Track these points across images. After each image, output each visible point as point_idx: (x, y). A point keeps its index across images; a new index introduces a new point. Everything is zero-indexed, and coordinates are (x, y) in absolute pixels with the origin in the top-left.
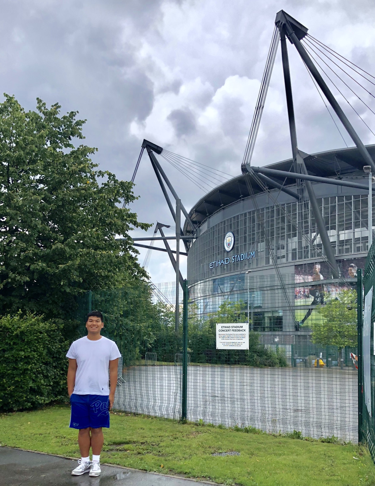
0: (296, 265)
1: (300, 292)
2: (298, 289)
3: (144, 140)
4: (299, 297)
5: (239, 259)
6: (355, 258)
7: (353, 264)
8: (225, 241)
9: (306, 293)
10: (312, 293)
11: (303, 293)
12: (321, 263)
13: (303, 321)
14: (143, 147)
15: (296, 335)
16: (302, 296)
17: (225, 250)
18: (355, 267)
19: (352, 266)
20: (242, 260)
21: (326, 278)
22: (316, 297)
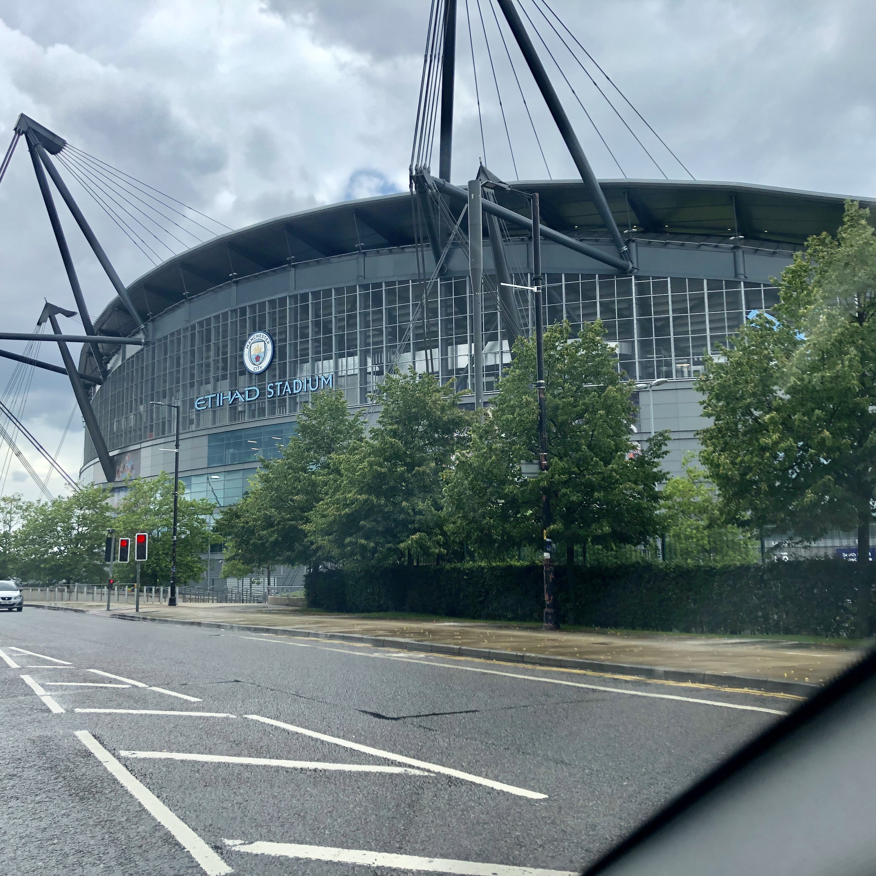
3: (22, 115)
5: (289, 390)
8: (246, 351)
14: (18, 131)
17: (244, 371)
20: (295, 392)
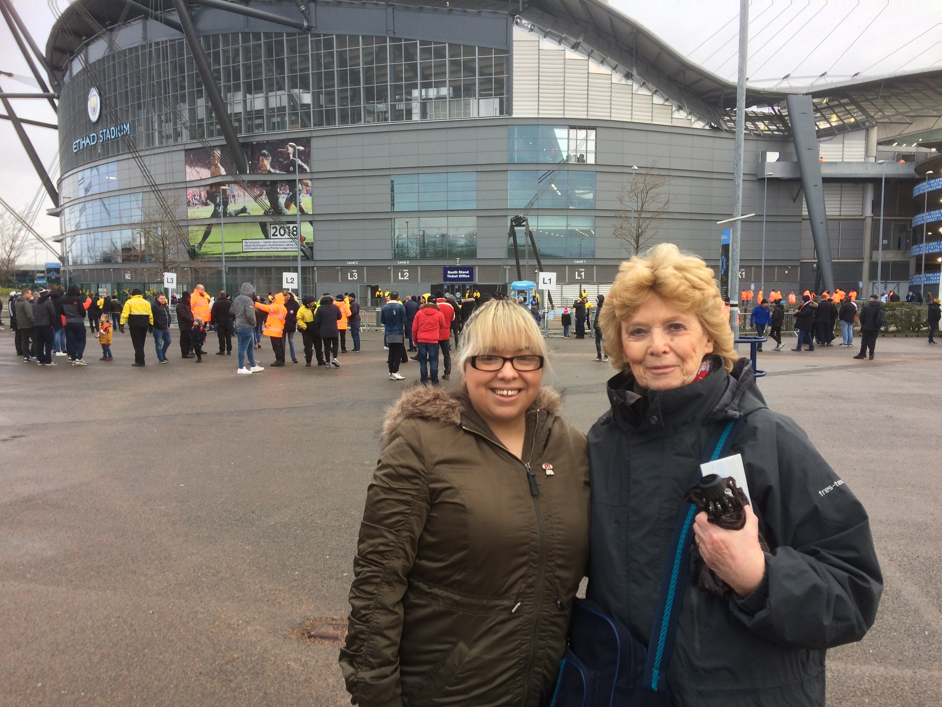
0: (186, 150)
1: (194, 196)
2: (190, 191)
4: (193, 204)
5: (109, 136)
6: (268, 141)
7: (264, 151)
8: (89, 103)
9: (203, 199)
10: (211, 197)
11: (198, 198)
12: (221, 147)
13: (200, 245)
15: (191, 268)
16: (198, 203)
18: (268, 156)
19: (264, 155)
20: (112, 137)
21: (229, 173)
22: (217, 205)
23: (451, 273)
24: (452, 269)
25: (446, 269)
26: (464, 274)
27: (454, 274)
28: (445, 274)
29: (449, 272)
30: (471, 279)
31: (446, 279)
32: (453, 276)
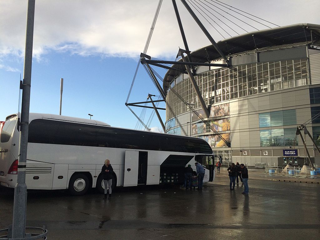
23: (287, 152)
24: (287, 151)
25: (284, 151)
26: (292, 153)
27: (288, 153)
28: (284, 152)
29: (285, 152)
30: (297, 154)
31: (284, 155)
32: (288, 154)
